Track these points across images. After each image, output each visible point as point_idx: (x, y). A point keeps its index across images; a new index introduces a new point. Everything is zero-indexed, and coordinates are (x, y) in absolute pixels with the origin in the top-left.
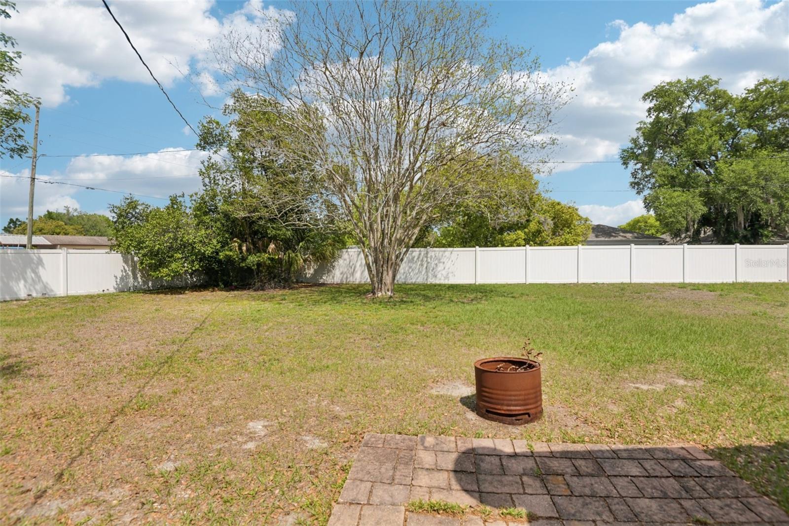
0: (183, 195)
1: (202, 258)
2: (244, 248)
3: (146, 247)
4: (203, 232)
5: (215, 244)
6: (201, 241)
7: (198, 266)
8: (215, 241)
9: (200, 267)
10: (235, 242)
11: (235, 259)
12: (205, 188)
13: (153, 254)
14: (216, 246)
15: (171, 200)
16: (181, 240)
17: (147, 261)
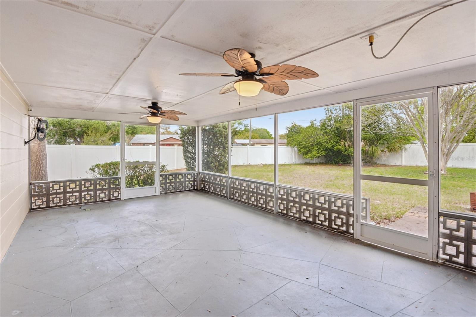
0: (316, 120)
1: (326, 150)
2: (347, 145)
3: (302, 145)
4: (326, 137)
5: (332, 143)
6: (325, 142)
7: (324, 153)
8: (332, 141)
9: (325, 153)
10: (342, 141)
11: (342, 150)
12: (326, 116)
13: (305, 147)
14: (333, 144)
15: (311, 123)
16: (317, 141)
17: (303, 150)
